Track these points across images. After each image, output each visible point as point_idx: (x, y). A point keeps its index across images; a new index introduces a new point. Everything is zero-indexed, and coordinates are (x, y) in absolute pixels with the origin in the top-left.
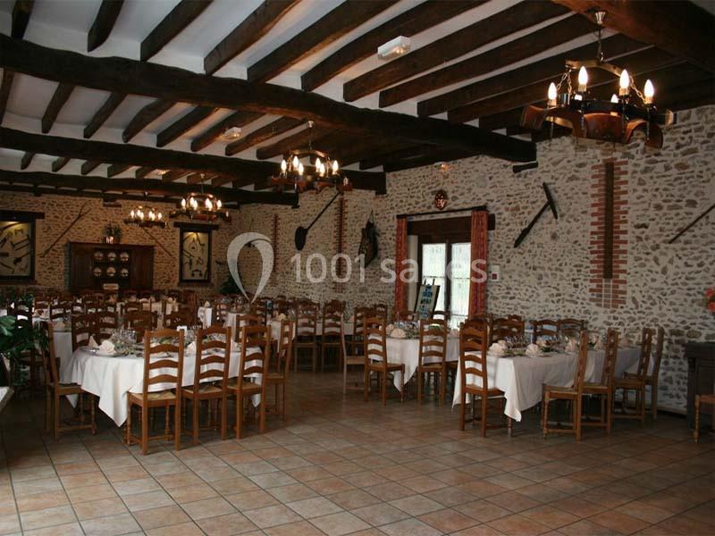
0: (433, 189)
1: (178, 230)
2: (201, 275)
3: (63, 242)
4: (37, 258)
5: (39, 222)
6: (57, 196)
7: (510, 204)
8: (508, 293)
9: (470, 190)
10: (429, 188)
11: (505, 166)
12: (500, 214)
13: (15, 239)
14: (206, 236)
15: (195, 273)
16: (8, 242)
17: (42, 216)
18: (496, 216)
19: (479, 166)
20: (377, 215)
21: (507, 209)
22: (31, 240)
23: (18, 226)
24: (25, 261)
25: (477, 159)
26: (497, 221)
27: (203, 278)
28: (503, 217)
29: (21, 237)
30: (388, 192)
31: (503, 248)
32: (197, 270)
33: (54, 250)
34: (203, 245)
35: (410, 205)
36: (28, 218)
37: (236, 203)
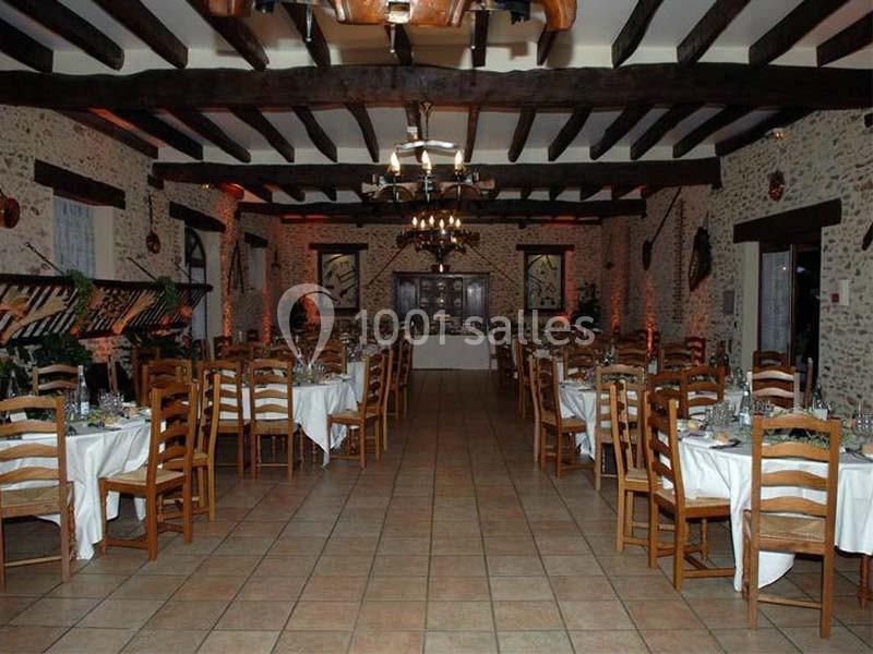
0: (769, 172)
1: (521, 254)
2: (553, 303)
3: (388, 272)
4: (362, 290)
5: (363, 253)
6: (381, 225)
7: (860, 179)
8: (858, 324)
9: (810, 165)
10: (765, 172)
11: (854, 118)
12: (847, 197)
13: (339, 272)
14: (559, 258)
15: (546, 301)
16: (334, 276)
17: (365, 246)
18: (843, 201)
19: (820, 126)
20: (713, 217)
21: (856, 188)
22: (356, 269)
23: (344, 259)
24: (351, 294)
25: (818, 115)
26: (844, 208)
27: (555, 307)
28: (851, 201)
29: (348, 269)
30: (724, 185)
31: (851, 252)
32: (548, 298)
33: (379, 281)
34: (556, 269)
35: (745, 198)
36: (351, 249)
37: (596, 218)
